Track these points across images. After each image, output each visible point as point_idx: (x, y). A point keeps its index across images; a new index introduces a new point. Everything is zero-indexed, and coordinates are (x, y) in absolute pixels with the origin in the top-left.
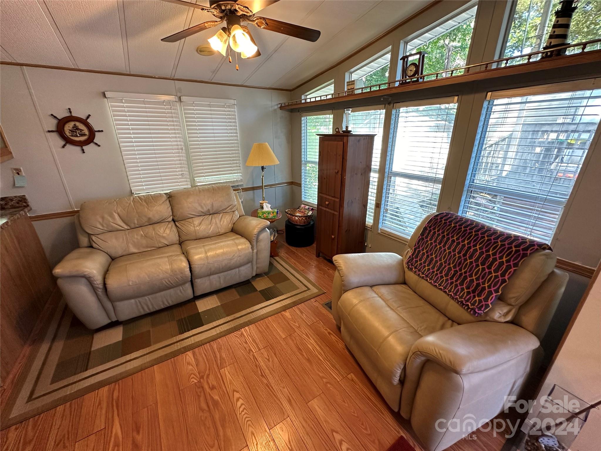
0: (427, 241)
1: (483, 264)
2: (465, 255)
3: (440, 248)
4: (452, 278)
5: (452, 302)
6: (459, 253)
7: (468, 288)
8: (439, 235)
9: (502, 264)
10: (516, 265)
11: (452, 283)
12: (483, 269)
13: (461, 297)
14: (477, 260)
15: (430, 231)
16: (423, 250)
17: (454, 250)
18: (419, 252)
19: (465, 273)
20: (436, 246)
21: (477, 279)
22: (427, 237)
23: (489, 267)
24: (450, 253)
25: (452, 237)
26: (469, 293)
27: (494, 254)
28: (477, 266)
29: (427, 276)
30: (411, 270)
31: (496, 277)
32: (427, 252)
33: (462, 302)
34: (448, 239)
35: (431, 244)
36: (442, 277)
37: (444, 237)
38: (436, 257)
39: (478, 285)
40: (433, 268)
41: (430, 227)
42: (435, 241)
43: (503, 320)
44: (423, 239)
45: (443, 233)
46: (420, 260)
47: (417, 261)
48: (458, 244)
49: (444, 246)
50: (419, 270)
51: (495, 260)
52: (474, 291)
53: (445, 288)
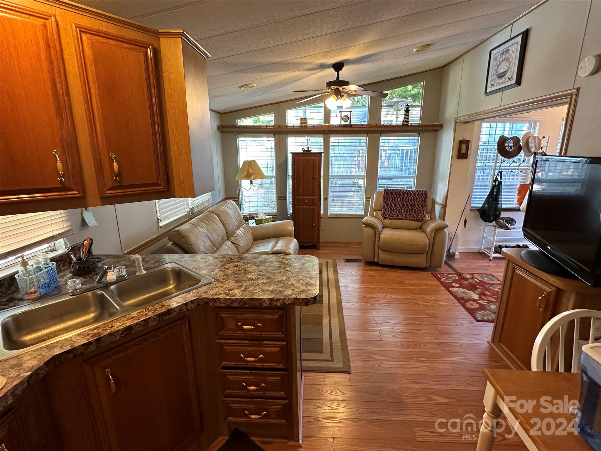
0: (388, 202)
1: (416, 202)
2: (408, 201)
3: (396, 203)
4: (407, 213)
5: (412, 222)
6: (405, 201)
7: (415, 213)
8: (392, 198)
9: (422, 199)
10: (426, 198)
11: (408, 214)
12: (417, 204)
13: (415, 217)
14: (414, 201)
15: (387, 197)
16: (387, 207)
17: (403, 201)
18: (386, 208)
19: (411, 208)
20: (393, 203)
21: (417, 208)
22: (387, 201)
23: (419, 202)
24: (401, 203)
25: (399, 196)
26: (416, 215)
27: (418, 197)
28: (415, 203)
29: (396, 217)
30: (387, 218)
31: (423, 204)
32: (390, 207)
33: (416, 219)
34: (398, 198)
35: (391, 203)
36: (403, 214)
37: (395, 198)
38: (395, 208)
39: (418, 210)
40: (396, 213)
41: (386, 196)
42: (392, 201)
43: (429, 219)
44: (385, 202)
45: (394, 196)
46: (388, 212)
47: (387, 213)
48: (403, 198)
49: (397, 201)
50: (391, 216)
51: (420, 199)
52: (418, 213)
53: (407, 217)
